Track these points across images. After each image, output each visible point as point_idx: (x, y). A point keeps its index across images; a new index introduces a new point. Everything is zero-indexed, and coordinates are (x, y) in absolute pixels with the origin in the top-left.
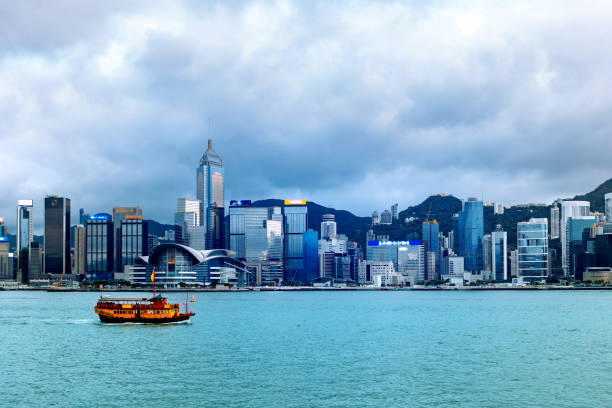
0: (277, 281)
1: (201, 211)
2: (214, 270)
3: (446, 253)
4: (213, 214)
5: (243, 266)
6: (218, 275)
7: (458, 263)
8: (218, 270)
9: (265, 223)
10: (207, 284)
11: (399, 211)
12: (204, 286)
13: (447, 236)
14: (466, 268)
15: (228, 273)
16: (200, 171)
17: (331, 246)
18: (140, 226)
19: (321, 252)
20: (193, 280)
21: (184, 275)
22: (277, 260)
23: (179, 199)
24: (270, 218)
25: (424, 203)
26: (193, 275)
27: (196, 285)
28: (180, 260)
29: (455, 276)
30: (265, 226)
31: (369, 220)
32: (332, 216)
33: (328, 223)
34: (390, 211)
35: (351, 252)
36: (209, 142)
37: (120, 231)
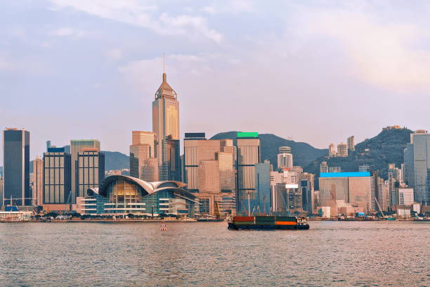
0: (230, 212)
1: (156, 143)
2: (163, 202)
3: (397, 185)
4: (167, 146)
5: (193, 197)
6: (167, 207)
7: (407, 195)
8: (167, 201)
9: (216, 155)
10: (155, 215)
11: (355, 144)
12: (153, 217)
13: (400, 168)
14: (416, 200)
15: (178, 204)
16: (155, 104)
17: (283, 177)
18: (97, 159)
19: (273, 184)
20: (142, 211)
21: (134, 206)
22: (229, 191)
23: (133, 132)
24: (222, 150)
25: (380, 135)
26: (143, 206)
27: (145, 216)
28: (129, 192)
29: (404, 207)
30: (217, 158)
31: (326, 152)
32: (288, 148)
33: (284, 155)
34: (345, 143)
35: (303, 184)
36: (164, 76)
37: (77, 163)
